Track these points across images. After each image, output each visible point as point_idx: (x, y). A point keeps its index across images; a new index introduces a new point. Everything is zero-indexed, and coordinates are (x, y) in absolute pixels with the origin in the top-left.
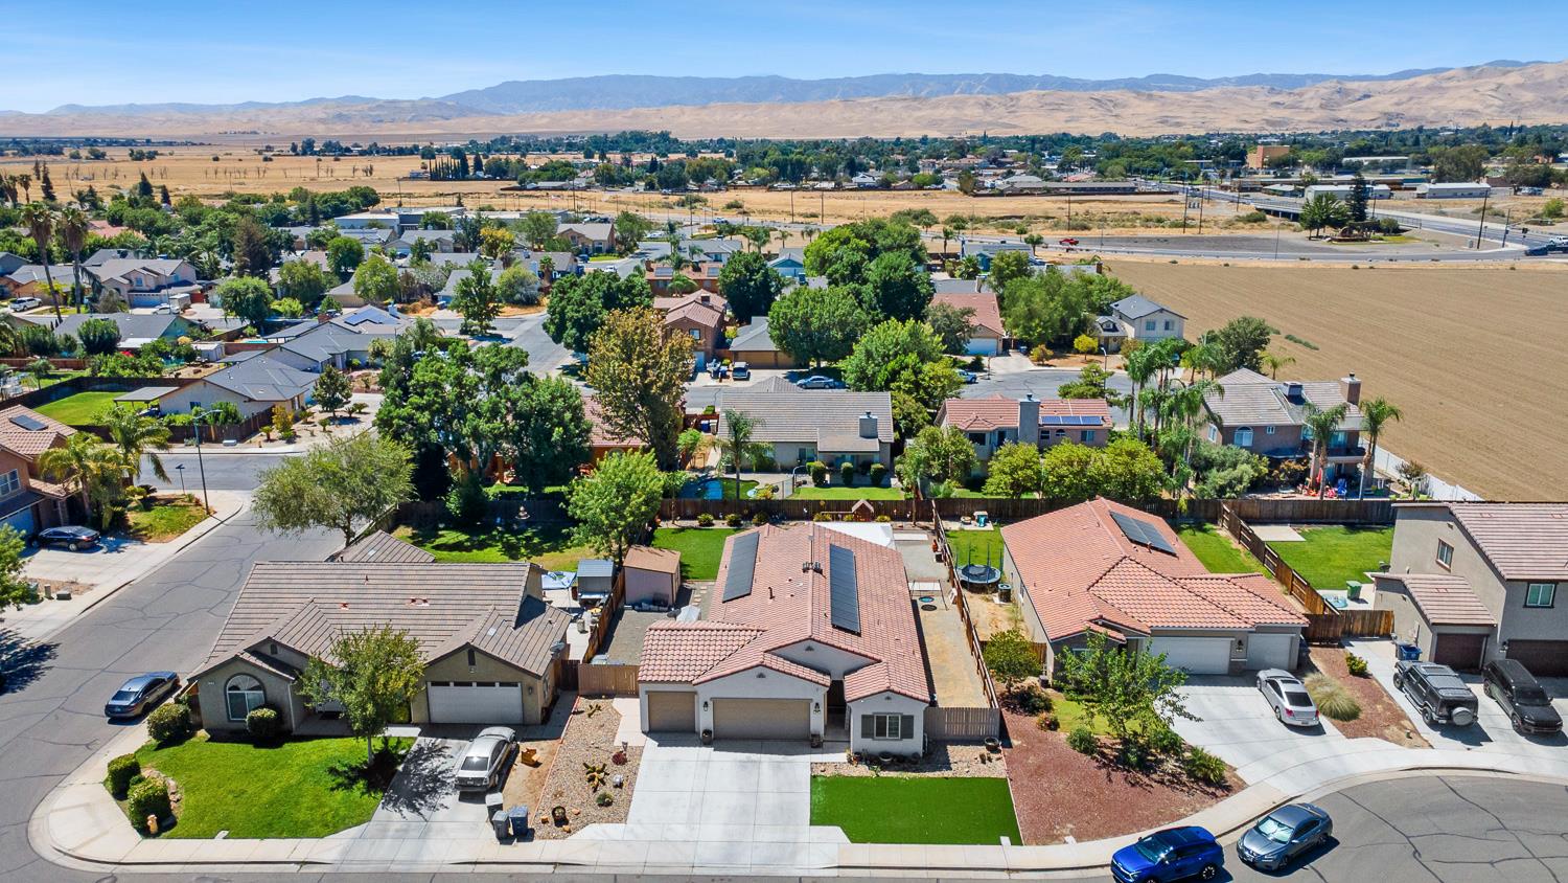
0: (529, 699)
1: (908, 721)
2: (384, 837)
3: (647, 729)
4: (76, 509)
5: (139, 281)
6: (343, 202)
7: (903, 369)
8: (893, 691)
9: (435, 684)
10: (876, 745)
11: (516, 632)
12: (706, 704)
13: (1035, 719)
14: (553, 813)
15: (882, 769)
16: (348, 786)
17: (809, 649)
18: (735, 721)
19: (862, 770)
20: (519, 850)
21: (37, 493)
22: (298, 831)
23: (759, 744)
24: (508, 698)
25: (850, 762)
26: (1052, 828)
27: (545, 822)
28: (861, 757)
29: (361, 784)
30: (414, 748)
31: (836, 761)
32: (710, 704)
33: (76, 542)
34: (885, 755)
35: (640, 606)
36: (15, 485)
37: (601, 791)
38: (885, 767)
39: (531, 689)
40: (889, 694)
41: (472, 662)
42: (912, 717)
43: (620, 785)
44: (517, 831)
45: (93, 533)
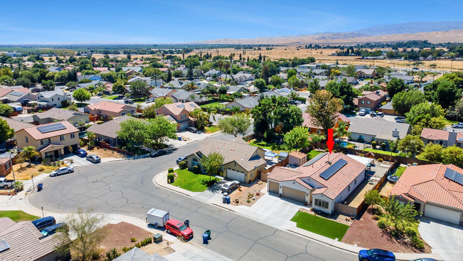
0: (246, 177)
1: (327, 203)
2: (204, 195)
3: (269, 190)
4: (196, 124)
5: (242, 79)
6: (304, 61)
7: (423, 118)
8: (323, 194)
9: (228, 169)
10: (318, 208)
11: (248, 161)
12: (281, 187)
13: (372, 216)
14: (236, 200)
15: (317, 214)
16: (204, 184)
17: (309, 179)
18: (287, 193)
19: (313, 213)
20: (226, 205)
21: (189, 120)
22: (190, 189)
23: (292, 201)
24: (241, 176)
25: (311, 210)
26: (353, 241)
27: (234, 202)
28: (313, 210)
29: (206, 185)
30: (220, 181)
31: (307, 210)
32: (282, 187)
33: (193, 130)
34: (320, 211)
35: (291, 166)
36: (186, 117)
37: (249, 199)
38: (318, 214)
39: (246, 175)
40: (322, 195)
41: (235, 165)
42: (328, 203)
43: (254, 200)
44: (227, 201)
45: (196, 129)
